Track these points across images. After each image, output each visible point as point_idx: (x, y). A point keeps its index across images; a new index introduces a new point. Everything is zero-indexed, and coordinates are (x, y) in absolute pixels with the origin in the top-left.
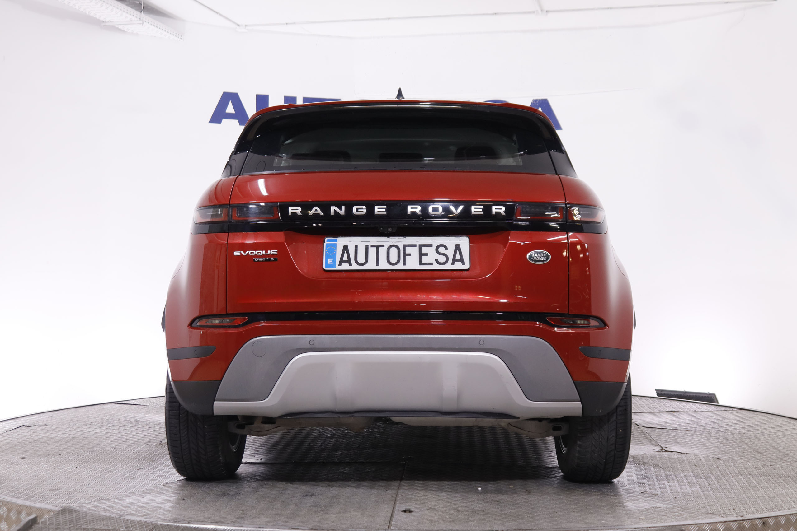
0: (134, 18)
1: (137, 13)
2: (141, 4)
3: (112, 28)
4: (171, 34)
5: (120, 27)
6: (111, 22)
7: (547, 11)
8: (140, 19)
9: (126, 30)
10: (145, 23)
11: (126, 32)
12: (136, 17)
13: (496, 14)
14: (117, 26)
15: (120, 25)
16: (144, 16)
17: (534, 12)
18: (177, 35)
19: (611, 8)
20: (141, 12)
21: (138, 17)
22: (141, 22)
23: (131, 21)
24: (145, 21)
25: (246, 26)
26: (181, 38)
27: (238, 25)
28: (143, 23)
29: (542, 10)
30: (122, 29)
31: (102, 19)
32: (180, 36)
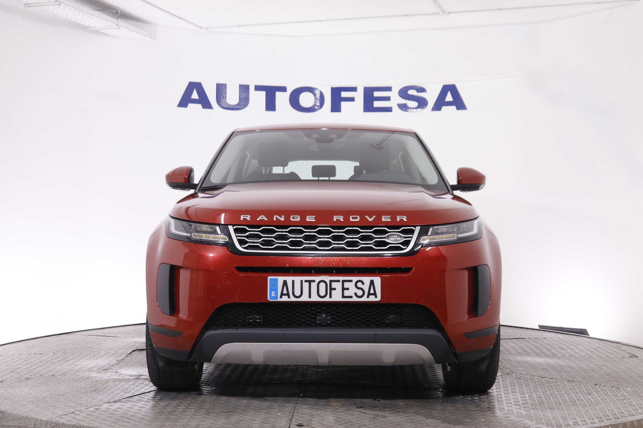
0: (111, 24)
1: (114, 20)
2: (118, 13)
3: (97, 32)
4: (144, 35)
5: (103, 31)
6: (94, 27)
7: (448, 13)
8: (117, 25)
9: (108, 33)
10: (121, 28)
11: (109, 35)
12: (114, 23)
13: (407, 15)
14: (100, 30)
15: (103, 29)
16: (121, 22)
17: (437, 14)
18: (150, 37)
19: (500, 9)
20: (118, 19)
21: (115, 23)
22: (118, 27)
23: (110, 26)
24: (122, 26)
25: (207, 28)
26: (154, 39)
27: (201, 28)
28: (119, 28)
29: (444, 12)
30: (105, 33)
31: (87, 25)
32: (153, 38)
